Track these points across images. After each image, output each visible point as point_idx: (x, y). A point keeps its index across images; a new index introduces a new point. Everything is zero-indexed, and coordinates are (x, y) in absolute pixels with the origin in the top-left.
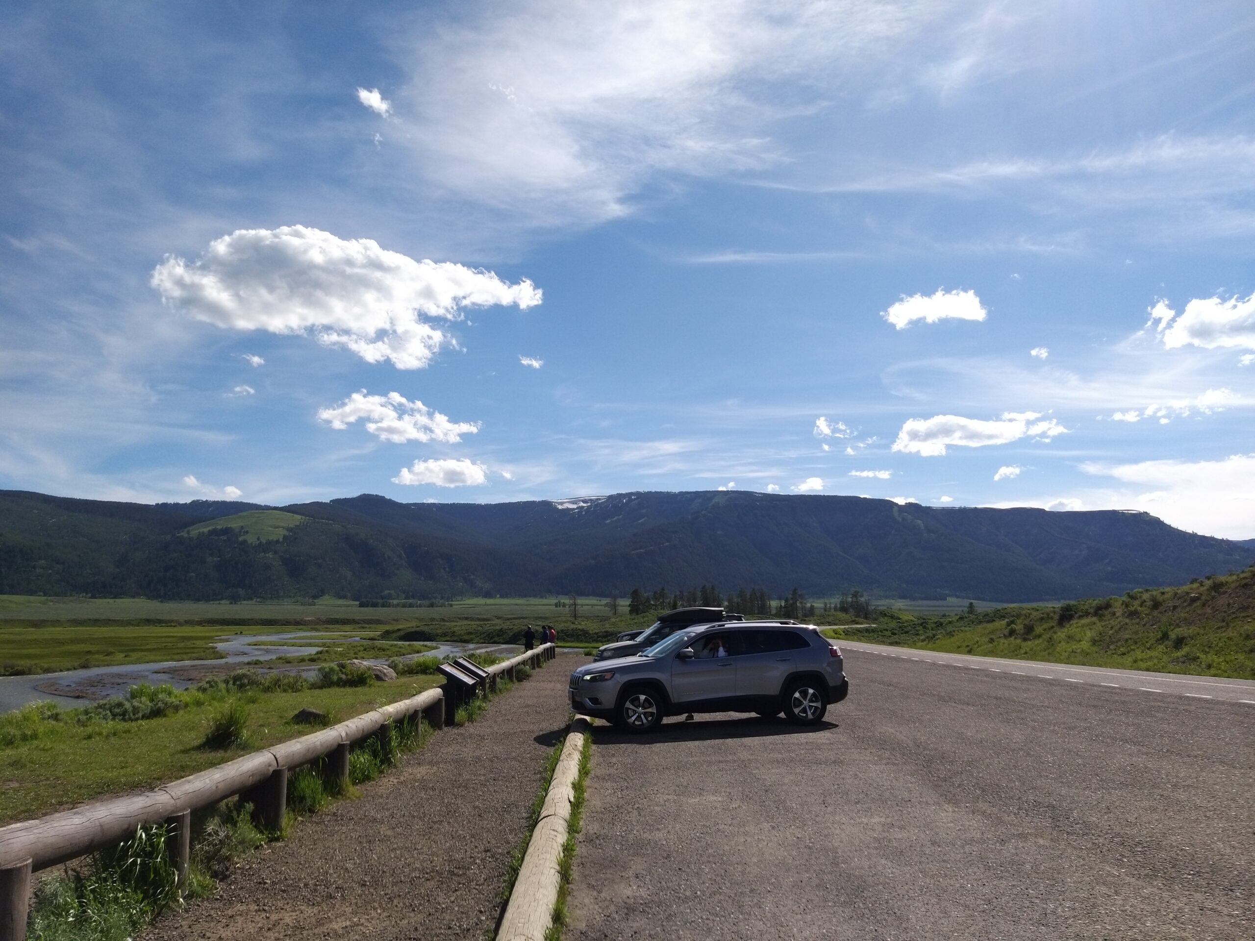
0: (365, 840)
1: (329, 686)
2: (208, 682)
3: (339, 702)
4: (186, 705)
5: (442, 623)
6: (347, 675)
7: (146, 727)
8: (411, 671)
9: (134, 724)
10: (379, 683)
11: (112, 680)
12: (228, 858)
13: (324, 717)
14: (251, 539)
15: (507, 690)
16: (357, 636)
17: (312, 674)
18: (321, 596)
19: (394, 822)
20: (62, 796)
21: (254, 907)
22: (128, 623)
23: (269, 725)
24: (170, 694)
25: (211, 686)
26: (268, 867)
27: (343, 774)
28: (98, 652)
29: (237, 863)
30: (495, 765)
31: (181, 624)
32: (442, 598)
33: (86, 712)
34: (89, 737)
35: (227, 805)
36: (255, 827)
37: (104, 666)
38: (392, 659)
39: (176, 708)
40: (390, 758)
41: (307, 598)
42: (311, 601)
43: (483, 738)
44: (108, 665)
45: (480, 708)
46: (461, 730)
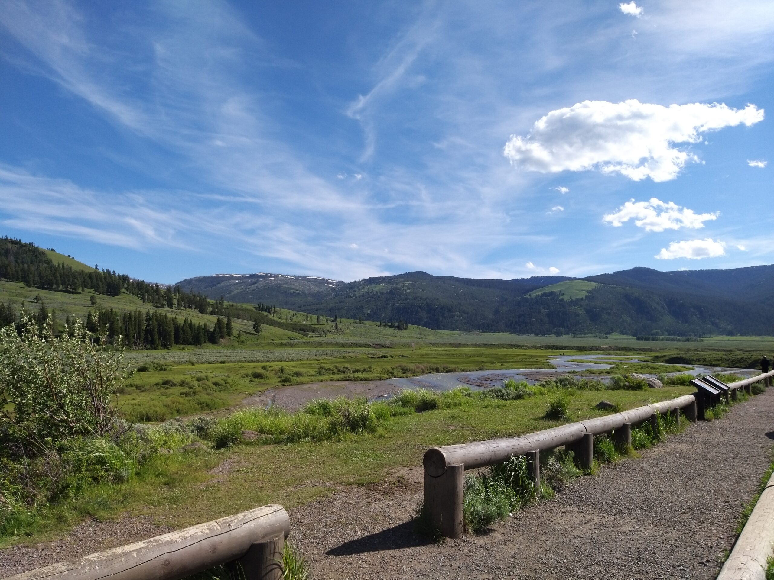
0: (643, 483)
1: (618, 389)
2: (546, 382)
3: (625, 399)
4: (535, 394)
5: (696, 353)
6: (629, 383)
7: (514, 404)
8: (673, 383)
9: (508, 402)
10: (651, 389)
11: (496, 378)
12: (561, 480)
13: (616, 407)
14: (566, 298)
15: (745, 400)
16: (636, 359)
17: (607, 381)
18: (612, 333)
19: (662, 475)
20: (475, 436)
21: (576, 509)
22: (502, 346)
23: (582, 409)
24: (525, 387)
25: (548, 384)
26: (584, 489)
27: (627, 442)
28: (487, 362)
29: (566, 484)
30: (734, 449)
31: (529, 348)
32: (695, 335)
33: (484, 394)
34: (486, 407)
35: (559, 450)
36: (575, 465)
37: (491, 369)
38: (659, 374)
39: (530, 395)
40: (658, 437)
41: (602, 334)
42: (605, 336)
43: (725, 430)
44: (493, 369)
45: (723, 410)
46: (709, 424)
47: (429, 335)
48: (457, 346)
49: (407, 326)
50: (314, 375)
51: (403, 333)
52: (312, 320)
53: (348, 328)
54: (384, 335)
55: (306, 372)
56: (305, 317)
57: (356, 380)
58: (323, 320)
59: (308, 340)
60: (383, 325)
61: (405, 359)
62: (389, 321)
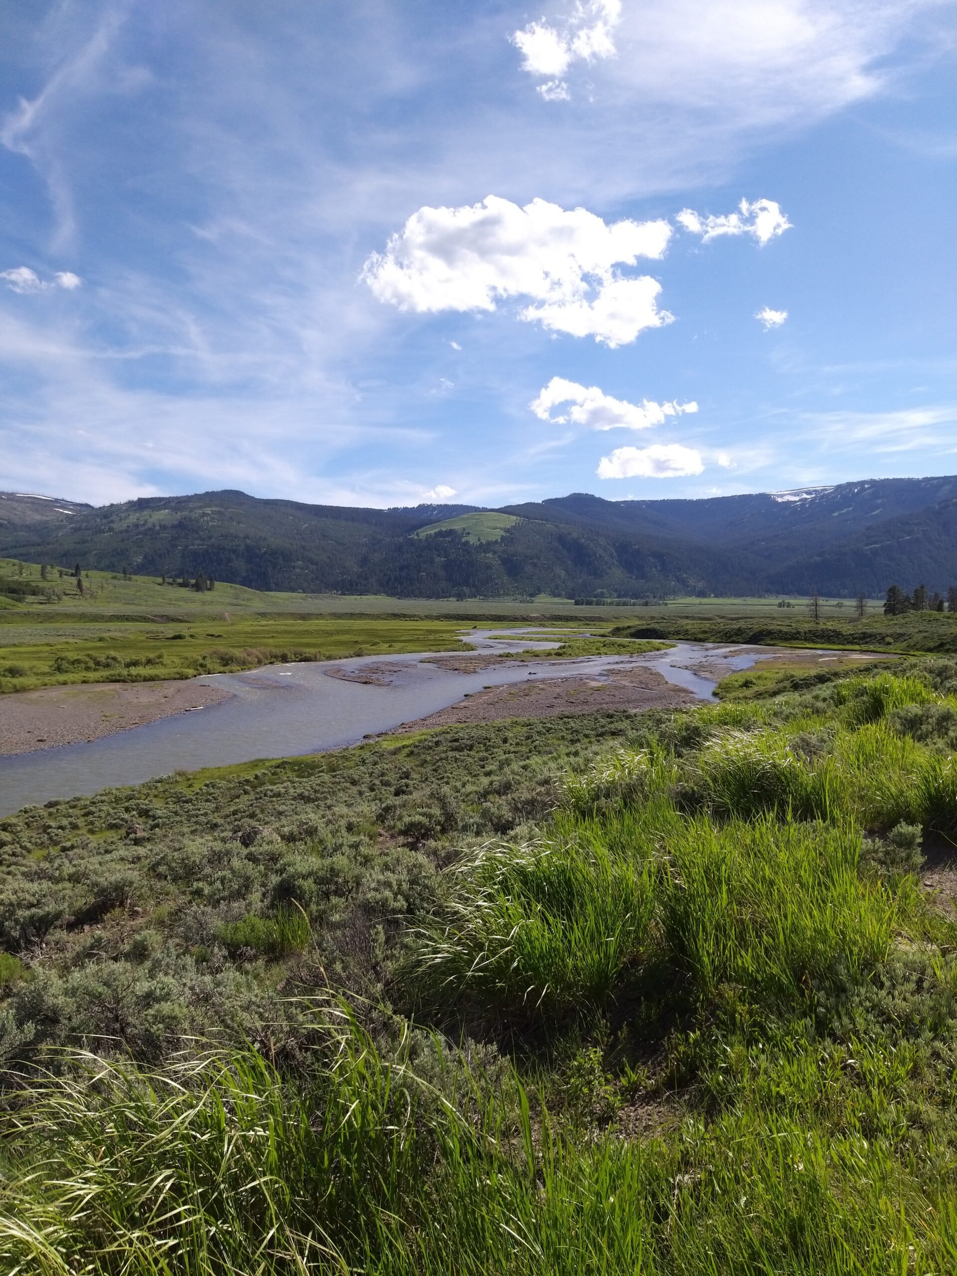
5: (668, 622)
14: (472, 540)
16: (587, 632)
18: (538, 594)
28: (364, 643)
31: (421, 619)
32: (654, 597)
37: (375, 655)
41: (525, 596)
42: (529, 599)
44: (378, 654)
47: (252, 599)
48: (304, 617)
49: (212, 584)
50: (48, 673)
51: (207, 596)
52: (31, 573)
53: (102, 587)
54: (170, 600)
55: (31, 668)
56: (16, 568)
57: (134, 680)
58: (54, 573)
59: (25, 610)
60: (169, 583)
61: (217, 641)
62: (178, 576)
